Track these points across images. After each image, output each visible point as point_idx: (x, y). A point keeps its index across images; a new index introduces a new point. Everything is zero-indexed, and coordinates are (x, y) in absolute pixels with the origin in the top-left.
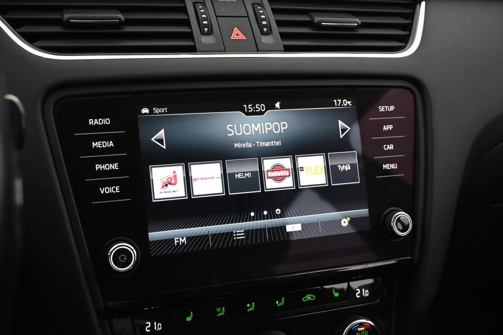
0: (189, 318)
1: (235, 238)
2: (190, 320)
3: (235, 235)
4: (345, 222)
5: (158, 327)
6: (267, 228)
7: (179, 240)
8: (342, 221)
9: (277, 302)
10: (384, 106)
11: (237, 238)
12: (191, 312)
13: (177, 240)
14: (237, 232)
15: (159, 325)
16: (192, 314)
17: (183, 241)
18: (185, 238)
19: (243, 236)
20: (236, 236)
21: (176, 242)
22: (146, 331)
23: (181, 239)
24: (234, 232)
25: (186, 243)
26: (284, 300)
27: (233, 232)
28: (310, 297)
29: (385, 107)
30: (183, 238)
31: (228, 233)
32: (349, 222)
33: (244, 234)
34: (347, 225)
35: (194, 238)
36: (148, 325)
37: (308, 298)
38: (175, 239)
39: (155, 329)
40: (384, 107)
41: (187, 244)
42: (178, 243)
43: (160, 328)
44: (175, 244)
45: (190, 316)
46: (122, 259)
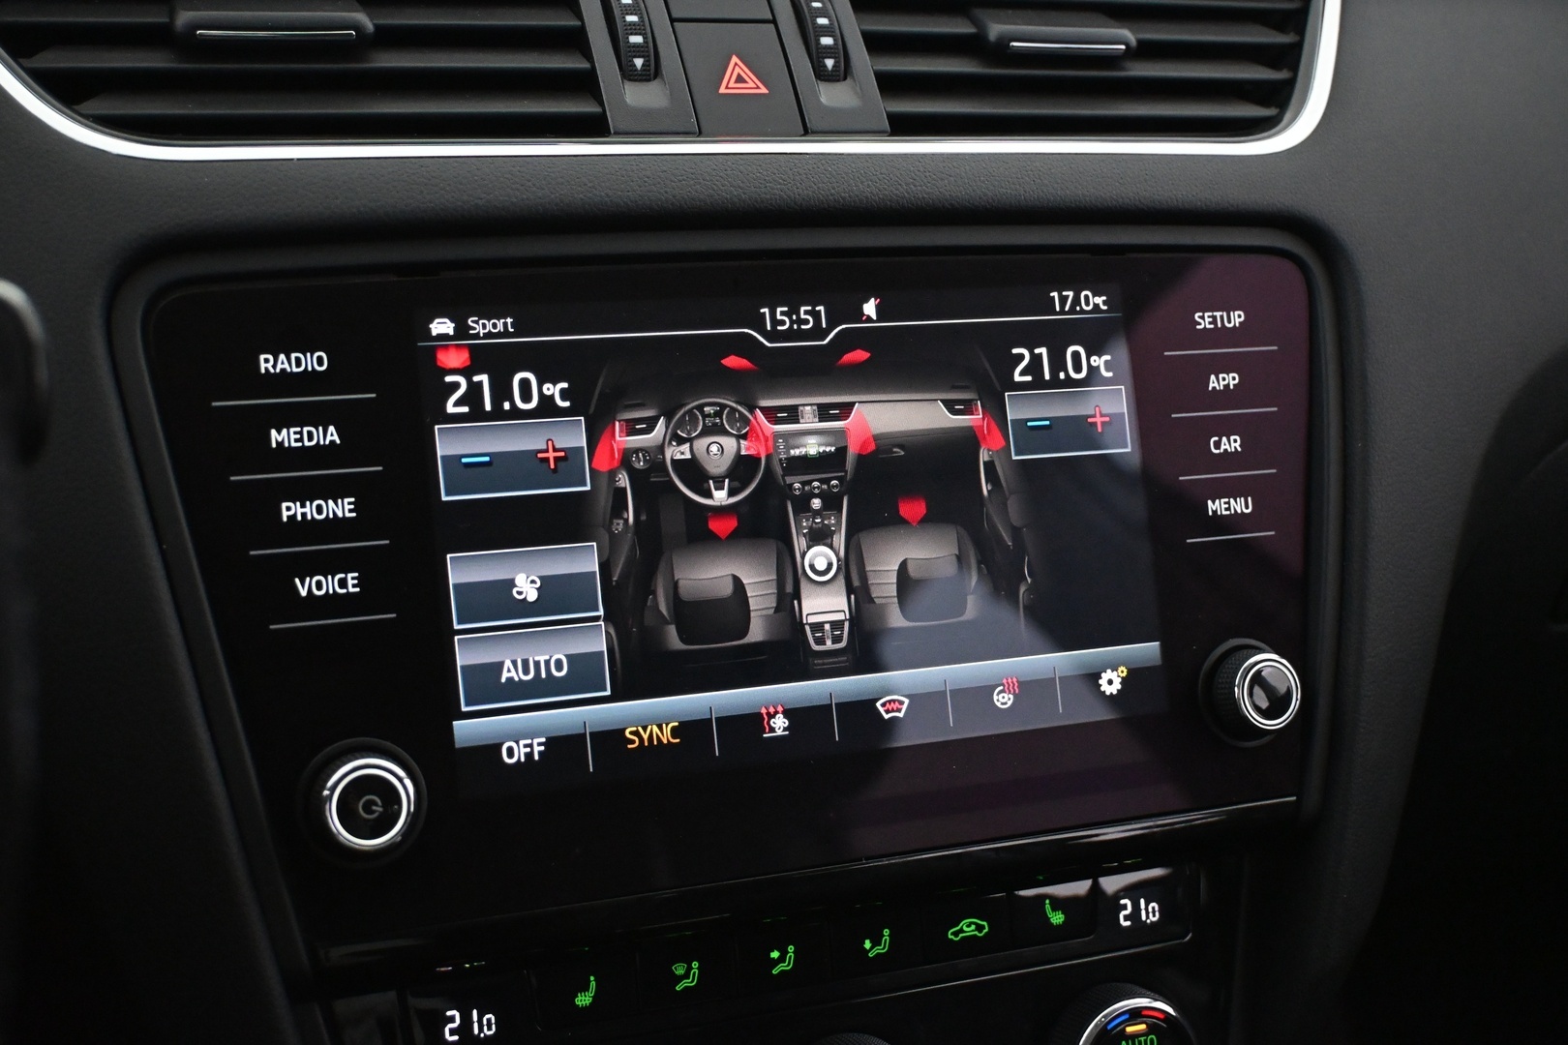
0: (583, 998)
2: (588, 1003)
5: (485, 1028)
9: (868, 945)
10: (1212, 312)
12: (592, 978)
15: (489, 1020)
16: (593, 984)
22: (446, 1041)
26: (889, 936)
28: (973, 927)
29: (1215, 314)
36: (452, 1019)
37: (965, 929)
39: (476, 1031)
40: (1210, 314)
43: (489, 1029)
45: (586, 988)
46: (368, 807)
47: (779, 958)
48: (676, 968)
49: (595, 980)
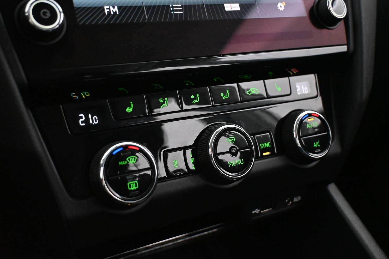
0: (129, 109)
1: (172, 13)
2: (131, 111)
3: (171, 9)
4: (281, 7)
5: (94, 120)
6: (205, 5)
7: (109, 9)
8: (278, 5)
9: (222, 95)
11: (175, 13)
12: (131, 102)
13: (107, 9)
14: (173, 6)
15: (95, 118)
16: (132, 104)
17: (114, 11)
18: (116, 8)
19: (180, 11)
20: (173, 10)
21: (106, 11)
22: (80, 125)
23: (111, 8)
24: (171, 6)
25: (118, 13)
26: (229, 92)
27: (169, 6)
28: (254, 91)
30: (114, 8)
31: (164, 6)
32: (285, 7)
33: (181, 9)
34: (284, 9)
35: (127, 9)
36: (81, 117)
37: (252, 91)
38: (105, 7)
39: (91, 122)
41: (120, 14)
42: (109, 13)
43: (96, 121)
44: (105, 13)
45: (129, 106)
46: (44, 13)
47: (194, 98)
48: (160, 100)
49: (132, 103)
